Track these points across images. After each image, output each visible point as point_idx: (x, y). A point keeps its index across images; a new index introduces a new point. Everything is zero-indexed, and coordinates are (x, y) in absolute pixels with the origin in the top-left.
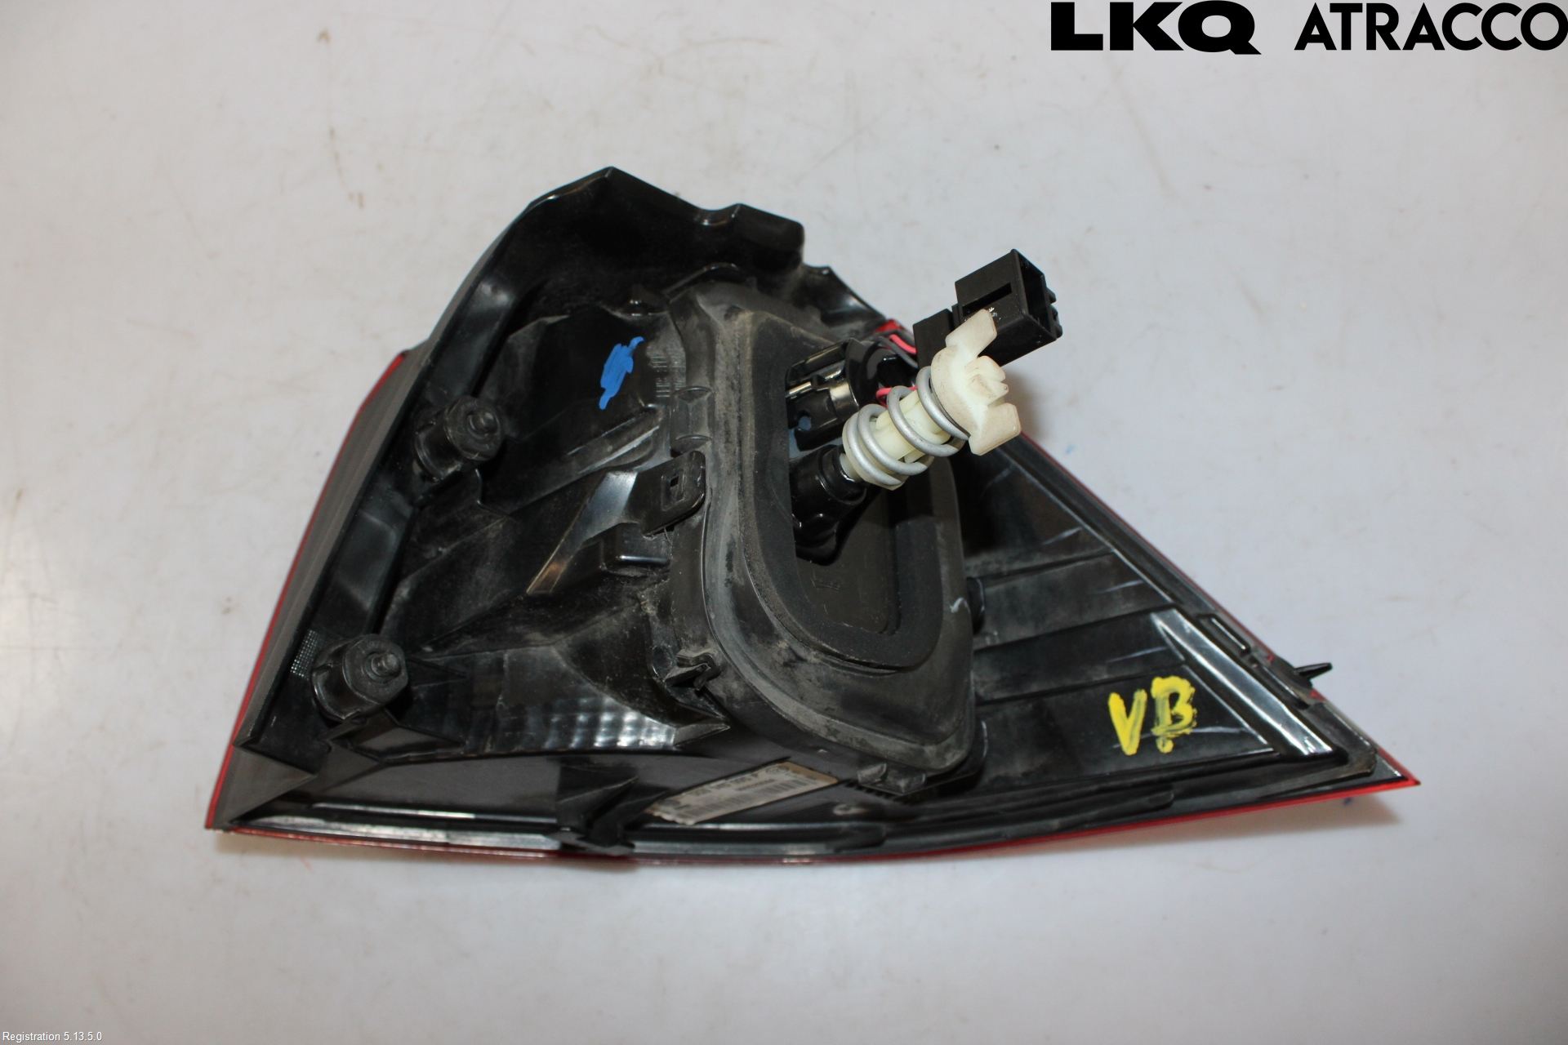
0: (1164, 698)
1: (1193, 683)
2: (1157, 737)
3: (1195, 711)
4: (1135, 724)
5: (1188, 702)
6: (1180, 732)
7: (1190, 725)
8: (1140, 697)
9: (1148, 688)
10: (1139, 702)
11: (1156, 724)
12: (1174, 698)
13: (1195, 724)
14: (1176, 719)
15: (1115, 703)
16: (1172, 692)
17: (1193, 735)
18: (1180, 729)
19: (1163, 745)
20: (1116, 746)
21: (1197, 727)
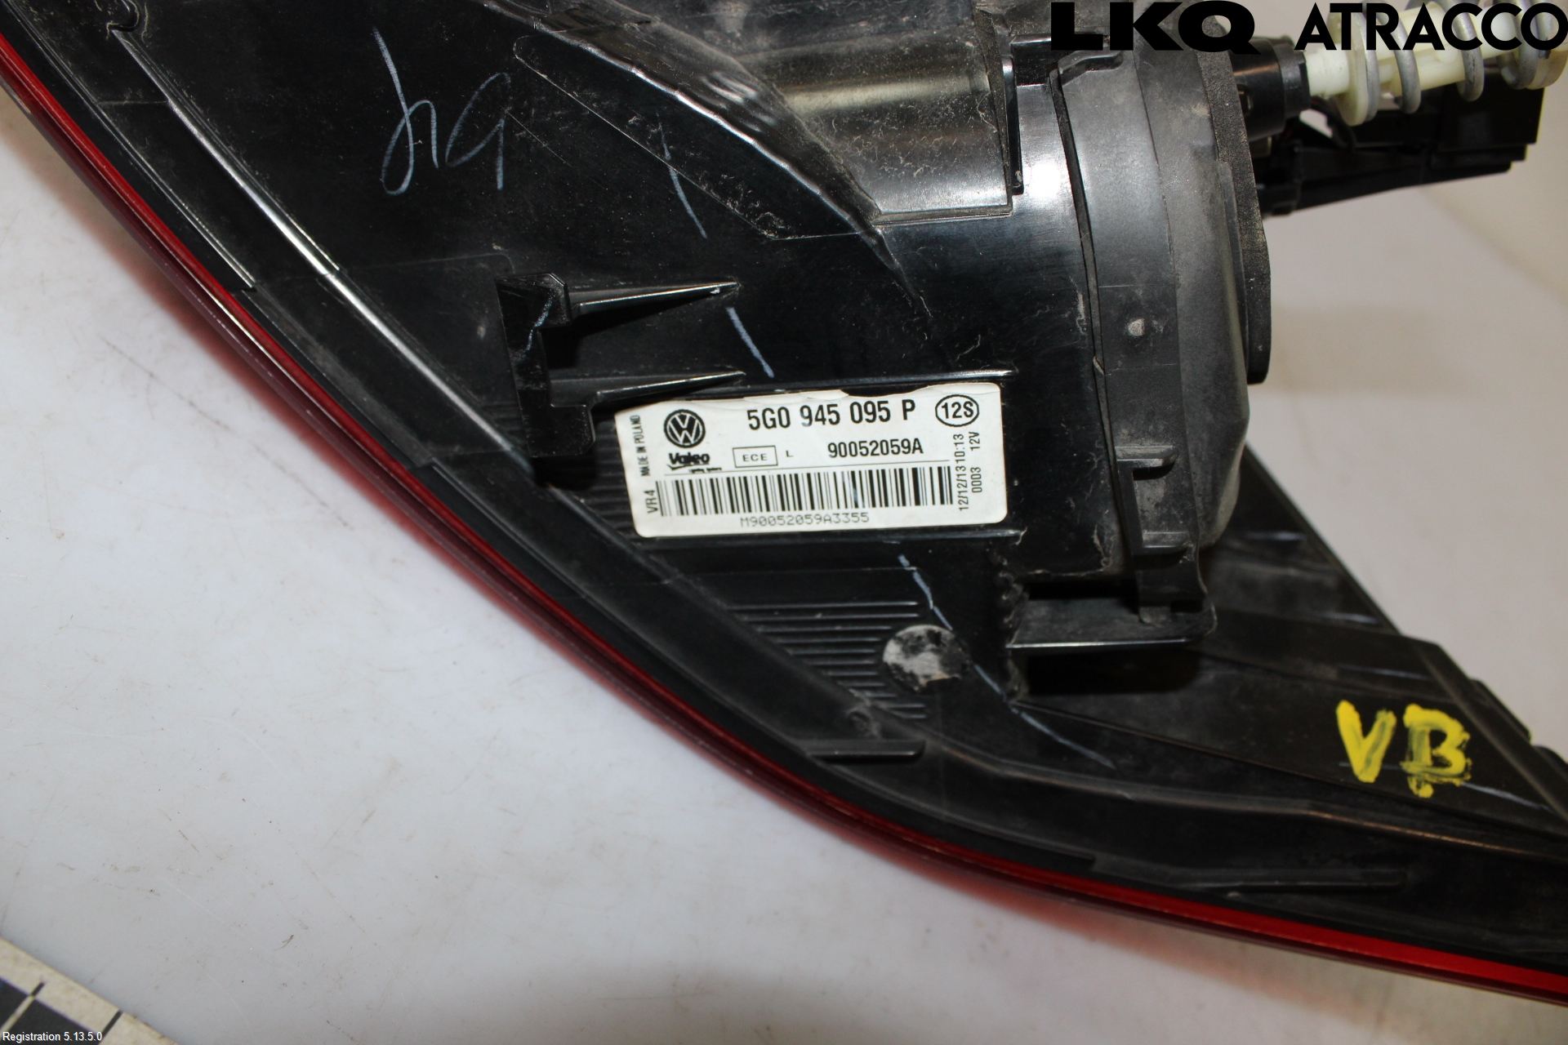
0: (1423, 733)
1: (1467, 726)
2: (1411, 775)
3: (1469, 762)
4: (1375, 747)
5: (1459, 747)
6: (1445, 780)
7: (1461, 776)
8: (1386, 720)
9: (1400, 714)
10: (1383, 725)
11: (1407, 757)
12: (1437, 737)
13: (1468, 777)
14: (1439, 762)
15: (1347, 716)
16: (1435, 728)
17: (1462, 788)
18: (1446, 777)
19: (1419, 787)
20: (1343, 764)
21: (1470, 781)
